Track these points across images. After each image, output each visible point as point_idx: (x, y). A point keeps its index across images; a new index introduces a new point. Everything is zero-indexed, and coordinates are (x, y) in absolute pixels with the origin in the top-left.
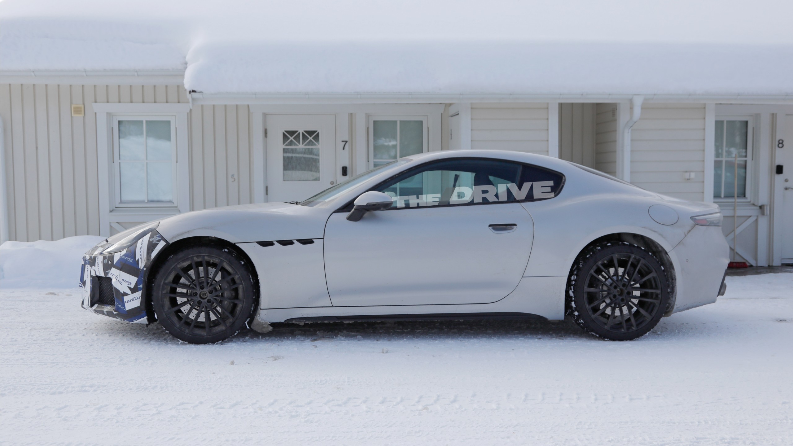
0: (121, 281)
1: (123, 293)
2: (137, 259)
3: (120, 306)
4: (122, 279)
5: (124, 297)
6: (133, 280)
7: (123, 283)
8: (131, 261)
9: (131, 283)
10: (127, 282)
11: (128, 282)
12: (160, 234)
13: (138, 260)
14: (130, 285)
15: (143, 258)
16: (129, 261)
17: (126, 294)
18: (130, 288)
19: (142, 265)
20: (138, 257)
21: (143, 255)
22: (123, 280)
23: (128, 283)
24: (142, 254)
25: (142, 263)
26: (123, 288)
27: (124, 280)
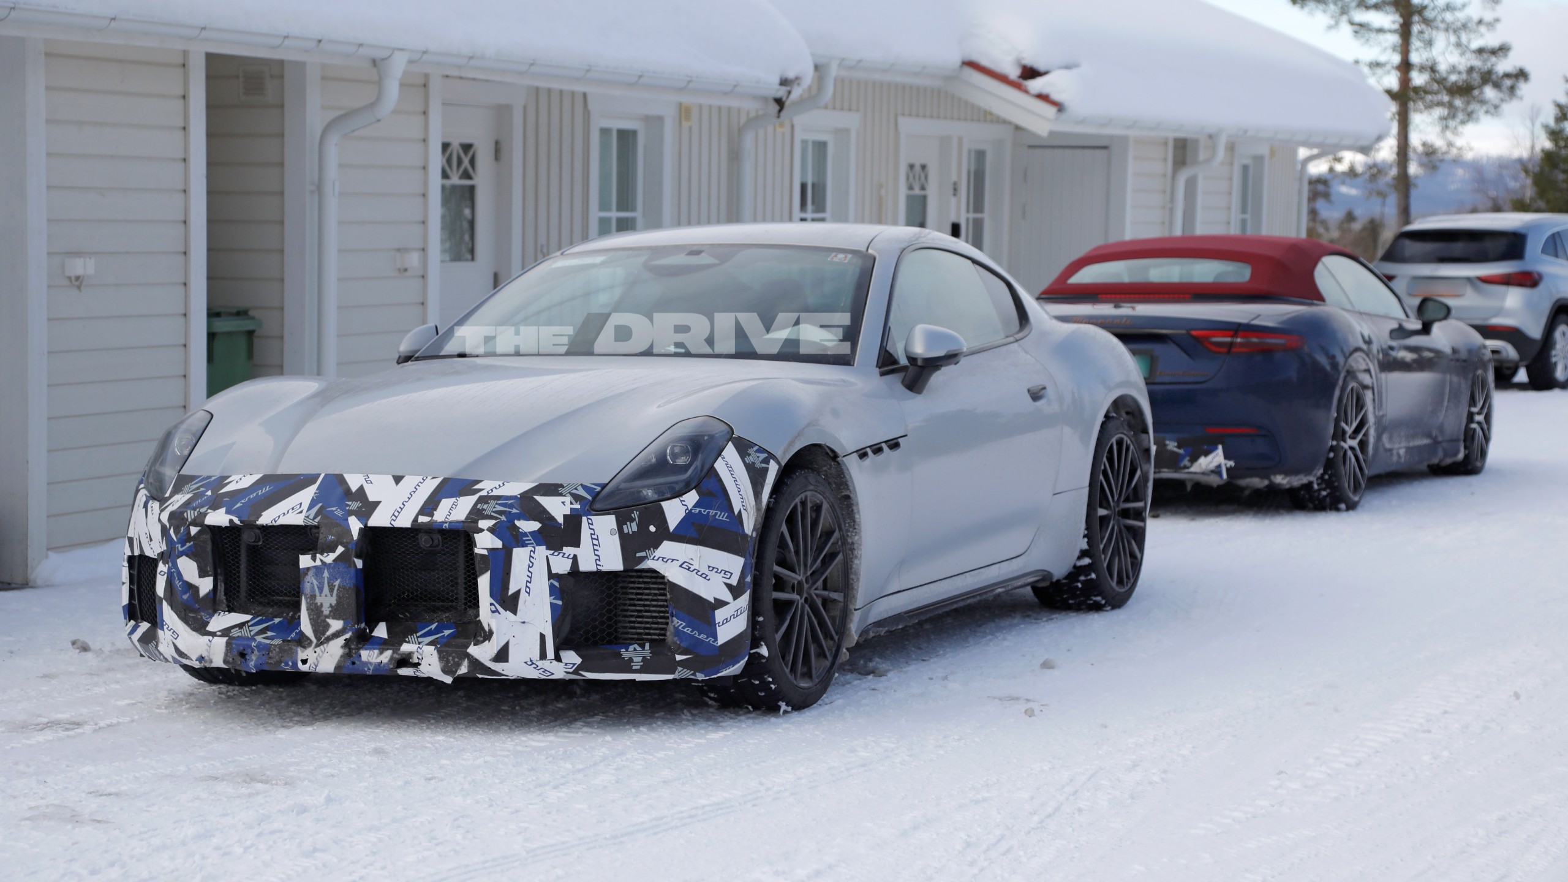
0: (707, 572)
1: (713, 601)
2: (736, 512)
3: (702, 637)
4: (709, 567)
5: (717, 612)
6: (734, 564)
7: (712, 575)
8: (724, 519)
9: (732, 574)
10: (723, 572)
11: (726, 572)
12: (757, 445)
13: (740, 512)
14: (729, 578)
15: (749, 509)
16: (717, 517)
17: (721, 604)
18: (729, 586)
19: (749, 525)
20: (737, 507)
21: (747, 500)
22: (711, 569)
23: (725, 574)
24: (746, 498)
25: (750, 520)
26: (710, 589)
27: (714, 568)
